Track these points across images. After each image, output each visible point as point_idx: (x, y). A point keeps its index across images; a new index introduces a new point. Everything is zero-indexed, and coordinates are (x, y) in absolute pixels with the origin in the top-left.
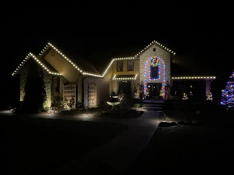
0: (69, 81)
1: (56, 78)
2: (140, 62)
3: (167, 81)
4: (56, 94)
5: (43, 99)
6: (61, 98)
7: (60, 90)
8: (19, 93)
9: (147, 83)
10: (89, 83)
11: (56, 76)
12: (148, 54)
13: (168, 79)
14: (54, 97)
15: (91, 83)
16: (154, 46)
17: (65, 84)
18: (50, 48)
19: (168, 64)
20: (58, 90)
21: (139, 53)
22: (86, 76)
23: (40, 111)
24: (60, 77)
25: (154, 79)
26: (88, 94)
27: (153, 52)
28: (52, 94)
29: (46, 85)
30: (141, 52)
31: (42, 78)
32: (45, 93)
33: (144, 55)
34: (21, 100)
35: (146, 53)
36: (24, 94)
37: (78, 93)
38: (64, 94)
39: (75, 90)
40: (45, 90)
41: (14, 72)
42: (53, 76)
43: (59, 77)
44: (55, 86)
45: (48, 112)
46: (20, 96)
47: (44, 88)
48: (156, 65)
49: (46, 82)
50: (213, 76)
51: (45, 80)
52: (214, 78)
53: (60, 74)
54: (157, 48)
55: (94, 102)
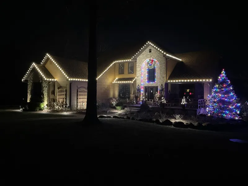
0: (62, 85)
1: (51, 83)
2: (137, 65)
3: (162, 85)
4: (52, 96)
5: (42, 101)
6: (55, 100)
7: (55, 93)
8: (27, 95)
9: (144, 86)
10: (79, 87)
11: (52, 81)
12: (144, 56)
13: (162, 82)
14: (50, 99)
15: (81, 87)
16: (149, 48)
17: (58, 88)
18: (48, 59)
19: (163, 66)
20: (53, 93)
21: (135, 55)
22: (73, 81)
23: (38, 110)
24: (56, 83)
25: (151, 83)
26: (77, 97)
27: (149, 53)
28: (48, 96)
29: (44, 89)
30: (137, 54)
31: (42, 82)
32: (43, 95)
33: (141, 56)
34: (28, 101)
35: (143, 54)
36: (30, 96)
37: (67, 95)
38: (57, 97)
39: (65, 93)
40: (43, 93)
41: (23, 78)
42: (49, 82)
43: (54, 83)
44: (51, 89)
45: (43, 110)
46: (27, 98)
47: (42, 91)
48: (152, 67)
49: (44, 86)
50: (209, 78)
51: (44, 85)
52: (211, 80)
53: (55, 80)
54: (152, 48)
55: (83, 104)
